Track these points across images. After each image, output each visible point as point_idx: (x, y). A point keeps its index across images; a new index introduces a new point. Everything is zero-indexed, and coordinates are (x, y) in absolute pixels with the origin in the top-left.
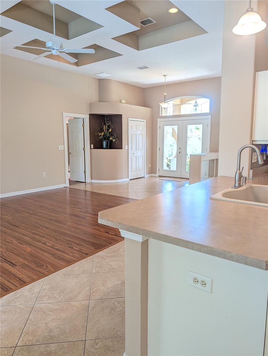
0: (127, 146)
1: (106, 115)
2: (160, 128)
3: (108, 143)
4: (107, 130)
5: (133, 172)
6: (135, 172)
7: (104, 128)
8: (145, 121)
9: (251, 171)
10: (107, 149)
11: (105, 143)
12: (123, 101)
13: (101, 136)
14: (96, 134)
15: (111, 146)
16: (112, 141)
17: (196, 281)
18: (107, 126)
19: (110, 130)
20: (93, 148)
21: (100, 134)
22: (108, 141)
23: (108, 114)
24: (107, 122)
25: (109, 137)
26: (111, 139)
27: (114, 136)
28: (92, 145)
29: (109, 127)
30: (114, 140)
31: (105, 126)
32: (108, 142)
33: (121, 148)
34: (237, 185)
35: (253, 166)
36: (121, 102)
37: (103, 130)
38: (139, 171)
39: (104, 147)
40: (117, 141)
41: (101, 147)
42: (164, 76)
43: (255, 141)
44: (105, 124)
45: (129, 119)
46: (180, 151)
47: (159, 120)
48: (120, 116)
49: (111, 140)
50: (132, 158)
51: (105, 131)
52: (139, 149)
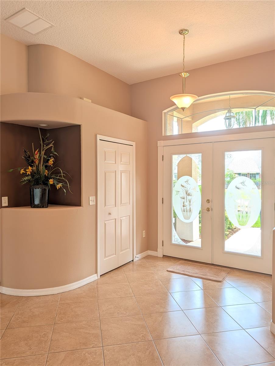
0: (94, 197)
2: (163, 160)
3: (45, 193)
4: (44, 162)
5: (109, 256)
6: (113, 254)
7: (37, 156)
8: (134, 144)
10: (43, 207)
11: (37, 192)
12: (86, 100)
13: (25, 175)
14: (11, 170)
16: (53, 186)
18: (43, 153)
19: (51, 161)
20: (7, 205)
21: (22, 171)
22: (44, 187)
24: (43, 141)
25: (47, 178)
26: (51, 182)
27: (60, 176)
28: (3, 198)
29: (48, 153)
30: (59, 186)
31: (40, 151)
32: (45, 189)
33: (78, 204)
37: (33, 162)
38: (122, 251)
39: (37, 201)
40: (66, 187)
41: (30, 204)
42: (181, 32)
44: (38, 147)
45: (99, 137)
46: (208, 205)
47: (160, 143)
49: (51, 185)
50: (105, 224)
51: (40, 163)
52: (121, 203)
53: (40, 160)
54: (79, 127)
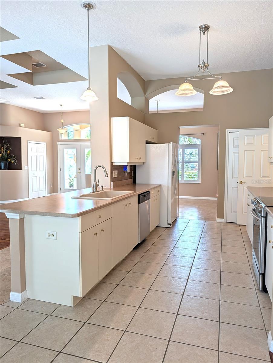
0: (27, 167)
1: (4, 138)
2: (60, 151)
3: (6, 165)
4: (5, 152)
5: (34, 192)
6: (36, 191)
7: (2, 150)
8: (45, 143)
9: (112, 183)
10: (5, 170)
11: (3, 164)
12: (22, 125)
15: (10, 167)
16: (10, 162)
17: (49, 235)
18: (5, 148)
19: (9, 152)
22: (6, 162)
23: (6, 137)
24: (5, 144)
25: (7, 159)
26: (9, 160)
27: (13, 158)
29: (7, 149)
30: (12, 162)
31: (3, 148)
32: (6, 163)
33: (21, 169)
34: (95, 191)
35: (113, 180)
36: (20, 125)
37: (1, 152)
38: (40, 191)
39: (3, 168)
40: (16, 162)
42: (61, 105)
44: (2, 146)
45: (29, 142)
46: (79, 171)
47: (59, 143)
48: (19, 139)
49: (9, 161)
50: (32, 178)
51: (4, 152)
52: (39, 170)
53: (4, 151)
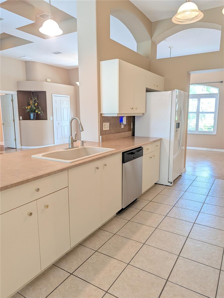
0: (52, 117)
1: (32, 92)
4: (34, 104)
5: (59, 139)
6: (61, 139)
7: (31, 103)
8: (69, 96)
9: (101, 137)
10: (34, 120)
11: (32, 115)
12: (48, 80)
13: (28, 109)
14: (23, 107)
15: (38, 117)
16: (37, 113)
18: (33, 101)
19: (36, 104)
20: (22, 119)
21: (27, 108)
22: (34, 113)
23: (35, 91)
24: (33, 97)
25: (35, 110)
26: (36, 111)
27: (40, 109)
28: (20, 117)
29: (35, 101)
30: (39, 113)
31: (32, 101)
32: (35, 114)
33: (46, 119)
34: (70, 147)
35: (102, 133)
36: (46, 81)
37: (30, 104)
38: (65, 138)
39: (32, 118)
40: (42, 113)
41: (29, 119)
43: (104, 114)
44: (31, 99)
45: (53, 95)
48: (44, 93)
49: (37, 112)
50: (57, 127)
51: (32, 105)
52: (64, 120)
53: (32, 104)
54: (45, 92)
